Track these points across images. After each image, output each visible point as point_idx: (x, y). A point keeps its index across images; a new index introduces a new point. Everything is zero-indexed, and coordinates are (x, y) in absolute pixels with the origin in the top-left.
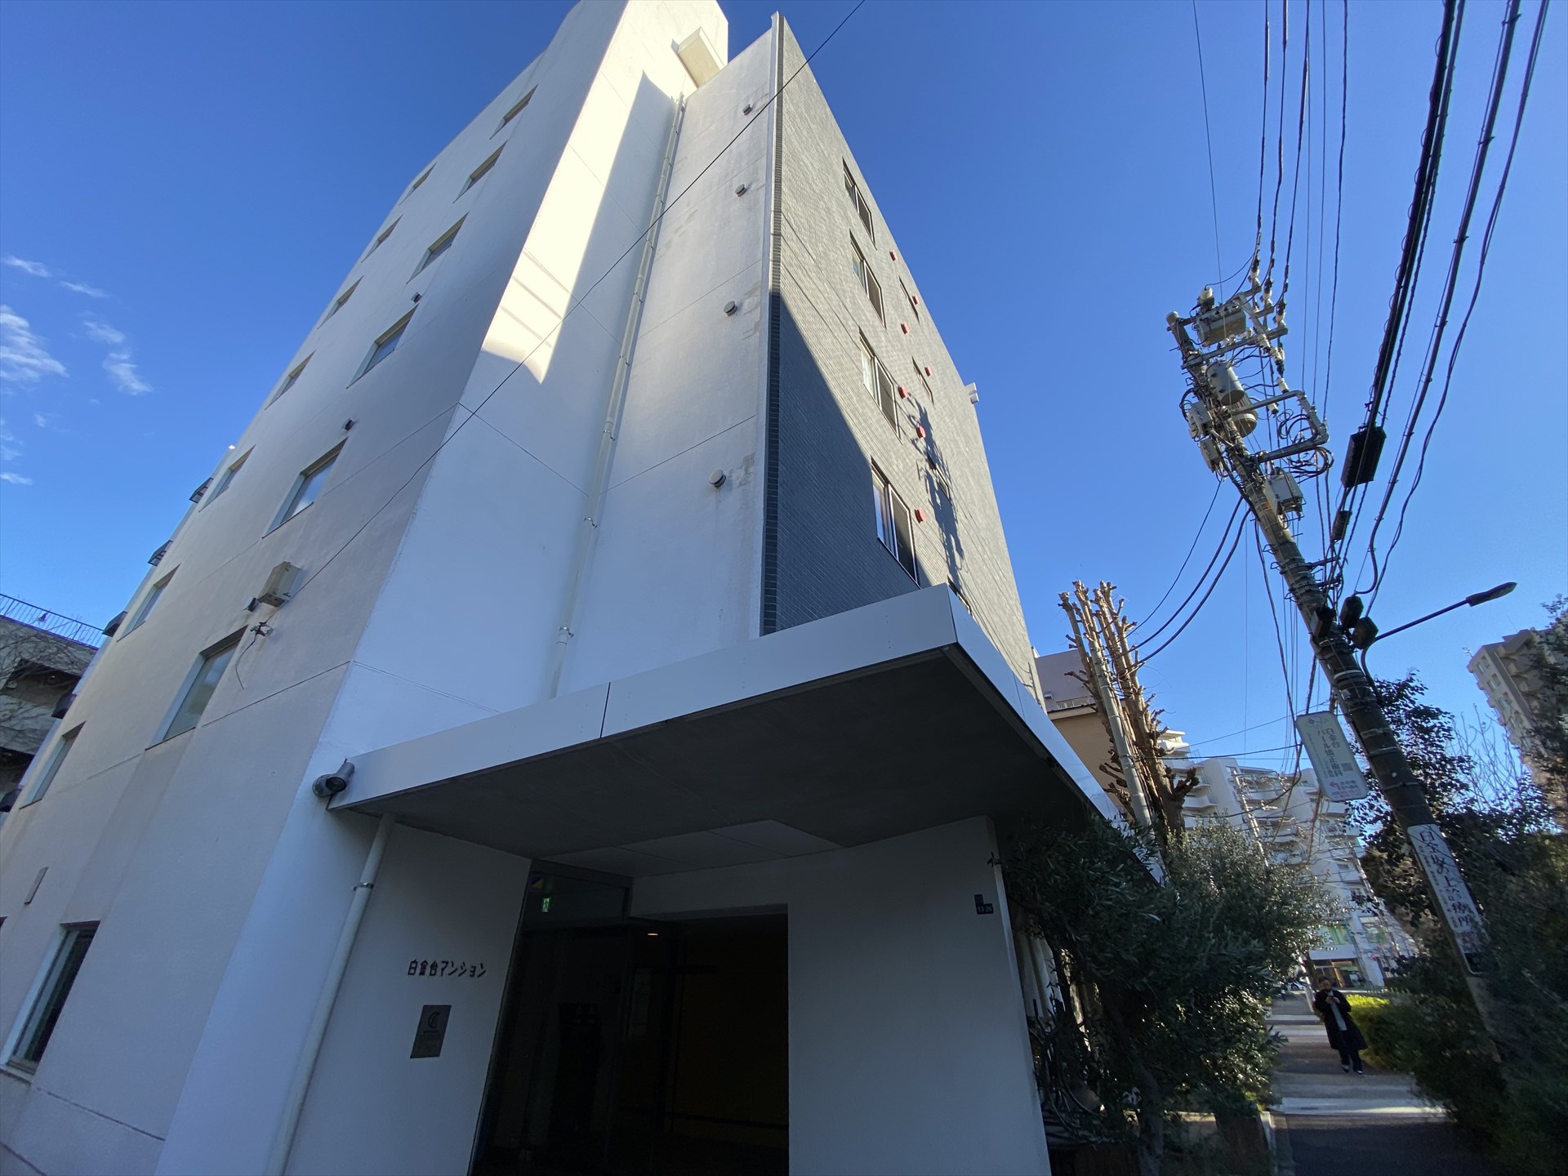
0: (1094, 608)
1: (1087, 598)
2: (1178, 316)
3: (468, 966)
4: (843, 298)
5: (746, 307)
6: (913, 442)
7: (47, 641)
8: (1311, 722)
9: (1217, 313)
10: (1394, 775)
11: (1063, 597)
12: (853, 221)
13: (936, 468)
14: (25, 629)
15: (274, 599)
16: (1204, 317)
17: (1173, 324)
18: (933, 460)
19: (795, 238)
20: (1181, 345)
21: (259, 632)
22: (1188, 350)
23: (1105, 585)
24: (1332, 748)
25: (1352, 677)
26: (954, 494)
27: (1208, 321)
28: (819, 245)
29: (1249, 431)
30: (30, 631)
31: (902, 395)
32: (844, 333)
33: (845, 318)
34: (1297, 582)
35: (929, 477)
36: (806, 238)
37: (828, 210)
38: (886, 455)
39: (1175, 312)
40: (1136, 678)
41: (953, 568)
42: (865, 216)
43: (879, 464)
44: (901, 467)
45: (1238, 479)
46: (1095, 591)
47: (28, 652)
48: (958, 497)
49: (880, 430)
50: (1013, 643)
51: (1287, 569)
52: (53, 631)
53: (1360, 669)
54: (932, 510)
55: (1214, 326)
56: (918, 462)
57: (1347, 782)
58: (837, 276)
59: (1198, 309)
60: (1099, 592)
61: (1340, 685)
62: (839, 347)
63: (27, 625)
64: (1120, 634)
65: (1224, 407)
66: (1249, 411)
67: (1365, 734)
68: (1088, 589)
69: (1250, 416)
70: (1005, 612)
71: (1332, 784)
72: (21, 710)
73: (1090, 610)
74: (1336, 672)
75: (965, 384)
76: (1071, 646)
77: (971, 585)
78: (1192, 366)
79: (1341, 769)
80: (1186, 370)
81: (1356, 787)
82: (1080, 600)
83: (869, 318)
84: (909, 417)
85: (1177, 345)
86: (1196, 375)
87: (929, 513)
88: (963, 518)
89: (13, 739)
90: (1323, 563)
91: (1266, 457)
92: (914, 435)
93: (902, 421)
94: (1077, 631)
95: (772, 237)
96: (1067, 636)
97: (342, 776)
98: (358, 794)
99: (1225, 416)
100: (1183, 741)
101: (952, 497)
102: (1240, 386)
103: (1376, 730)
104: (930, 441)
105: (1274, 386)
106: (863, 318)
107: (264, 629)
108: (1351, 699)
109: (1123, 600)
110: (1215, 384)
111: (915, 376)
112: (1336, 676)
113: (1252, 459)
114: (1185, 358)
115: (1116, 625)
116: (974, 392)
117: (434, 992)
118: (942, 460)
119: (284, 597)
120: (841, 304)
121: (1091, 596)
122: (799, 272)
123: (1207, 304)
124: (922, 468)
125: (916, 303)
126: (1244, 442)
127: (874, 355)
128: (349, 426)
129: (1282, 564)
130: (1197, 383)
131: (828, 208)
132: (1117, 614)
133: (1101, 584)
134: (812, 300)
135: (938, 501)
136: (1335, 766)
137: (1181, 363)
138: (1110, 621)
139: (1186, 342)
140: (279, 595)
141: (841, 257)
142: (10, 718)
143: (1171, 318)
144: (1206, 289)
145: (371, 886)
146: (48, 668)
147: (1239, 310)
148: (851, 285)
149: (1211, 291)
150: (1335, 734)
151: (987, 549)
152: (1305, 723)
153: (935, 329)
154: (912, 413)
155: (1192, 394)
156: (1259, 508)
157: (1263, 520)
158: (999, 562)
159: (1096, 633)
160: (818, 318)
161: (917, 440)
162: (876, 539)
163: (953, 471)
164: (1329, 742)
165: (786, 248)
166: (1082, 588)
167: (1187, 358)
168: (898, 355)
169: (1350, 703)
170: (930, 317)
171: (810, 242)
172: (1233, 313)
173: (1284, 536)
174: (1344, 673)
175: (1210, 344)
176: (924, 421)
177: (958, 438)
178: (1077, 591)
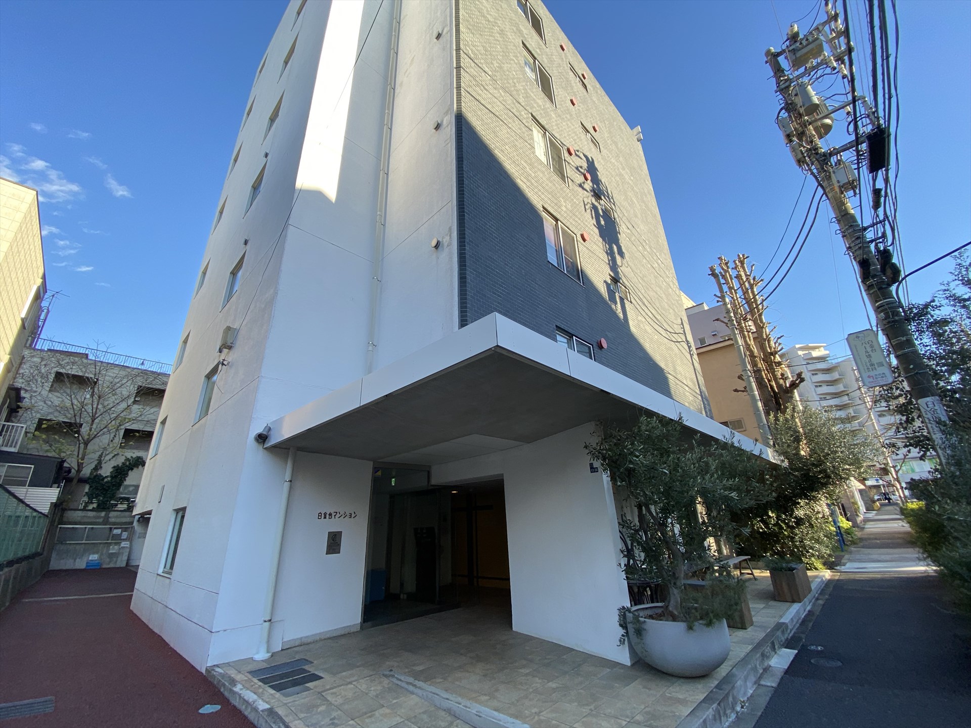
0: (733, 273)
1: (728, 267)
2: (773, 51)
3: (348, 514)
4: (516, 97)
5: (445, 123)
6: (580, 186)
7: (146, 374)
8: (858, 337)
9: (801, 44)
10: (912, 366)
11: (712, 269)
12: (525, 31)
13: (601, 199)
14: (135, 370)
15: (226, 346)
16: (791, 48)
17: (769, 58)
18: (598, 194)
19: (473, 64)
20: (775, 73)
21: (223, 364)
22: (780, 77)
23: (741, 256)
24: (871, 353)
25: (887, 304)
26: (617, 215)
27: (794, 51)
28: (494, 62)
29: (827, 133)
30: (138, 371)
31: (570, 154)
32: (517, 122)
33: (518, 111)
34: (853, 242)
35: (594, 207)
36: (482, 61)
37: (502, 32)
38: (555, 201)
39: (771, 48)
40: (763, 317)
41: (614, 267)
42: (536, 24)
43: (549, 209)
44: (569, 207)
45: (815, 171)
46: (734, 261)
47: (140, 381)
48: (620, 215)
49: (550, 184)
50: (667, 307)
51: (846, 233)
52: (149, 369)
53: (894, 298)
54: (597, 231)
55: (799, 54)
56: (585, 200)
57: (879, 374)
58: (511, 81)
59: (788, 43)
60: (737, 262)
61: (879, 310)
62: (513, 134)
63: (136, 368)
64: (752, 288)
65: (806, 118)
66: (826, 117)
67: (894, 342)
68: (728, 261)
69: (828, 121)
70: (660, 288)
71: (869, 377)
72: (145, 411)
73: (730, 275)
74: (877, 302)
75: (632, 128)
76: (718, 301)
77: (631, 275)
78: (782, 90)
79: (876, 366)
80: (778, 93)
81: (886, 376)
82: (723, 269)
83: (541, 104)
84: (577, 168)
85: (772, 74)
86: (786, 96)
87: (593, 233)
88: (626, 230)
89: (145, 426)
90: (873, 225)
91: (836, 151)
92: (582, 179)
93: (570, 172)
94: (721, 290)
95: (455, 70)
96: (715, 295)
97: (264, 433)
98: (273, 440)
99: (804, 125)
100: (825, 350)
101: (616, 216)
102: (816, 100)
103: (901, 338)
104: (596, 180)
105: (846, 94)
106: (535, 105)
107: (225, 363)
108: (885, 319)
109: (753, 265)
110: (798, 101)
111: (582, 135)
112: (877, 304)
113: (824, 155)
114: (778, 83)
115: (749, 282)
116: (639, 133)
117: (334, 525)
118: (607, 192)
119: (231, 345)
120: (515, 101)
121: (731, 265)
122: (477, 89)
123: (794, 37)
124: (588, 203)
125: (584, 78)
126: (819, 143)
127: (546, 130)
128: (246, 243)
129: (843, 230)
130: (787, 102)
131: (502, 31)
132: (750, 276)
133: (739, 256)
134: (489, 107)
135: (603, 223)
136: (872, 365)
137: (775, 88)
138: (745, 280)
139: (778, 70)
140: (229, 344)
141: (515, 65)
142: (141, 416)
143: (768, 53)
144: (791, 26)
145: (291, 481)
146: (153, 388)
147: (817, 39)
148: (524, 84)
149: (796, 26)
150: (873, 345)
151: (647, 247)
152: (854, 339)
153: (603, 93)
154: (578, 164)
155: (783, 111)
156: (828, 191)
157: (831, 199)
158: (658, 254)
159: (735, 290)
160: (495, 119)
161: (584, 183)
162: (546, 262)
163: (617, 197)
164: (869, 349)
165: (466, 75)
166: (725, 260)
167: (779, 84)
168: (567, 125)
169: (885, 322)
170: (598, 86)
171: (486, 63)
172: (813, 41)
173: (846, 209)
174: (882, 302)
175: (798, 69)
176: (592, 168)
177: (623, 172)
178: (721, 263)
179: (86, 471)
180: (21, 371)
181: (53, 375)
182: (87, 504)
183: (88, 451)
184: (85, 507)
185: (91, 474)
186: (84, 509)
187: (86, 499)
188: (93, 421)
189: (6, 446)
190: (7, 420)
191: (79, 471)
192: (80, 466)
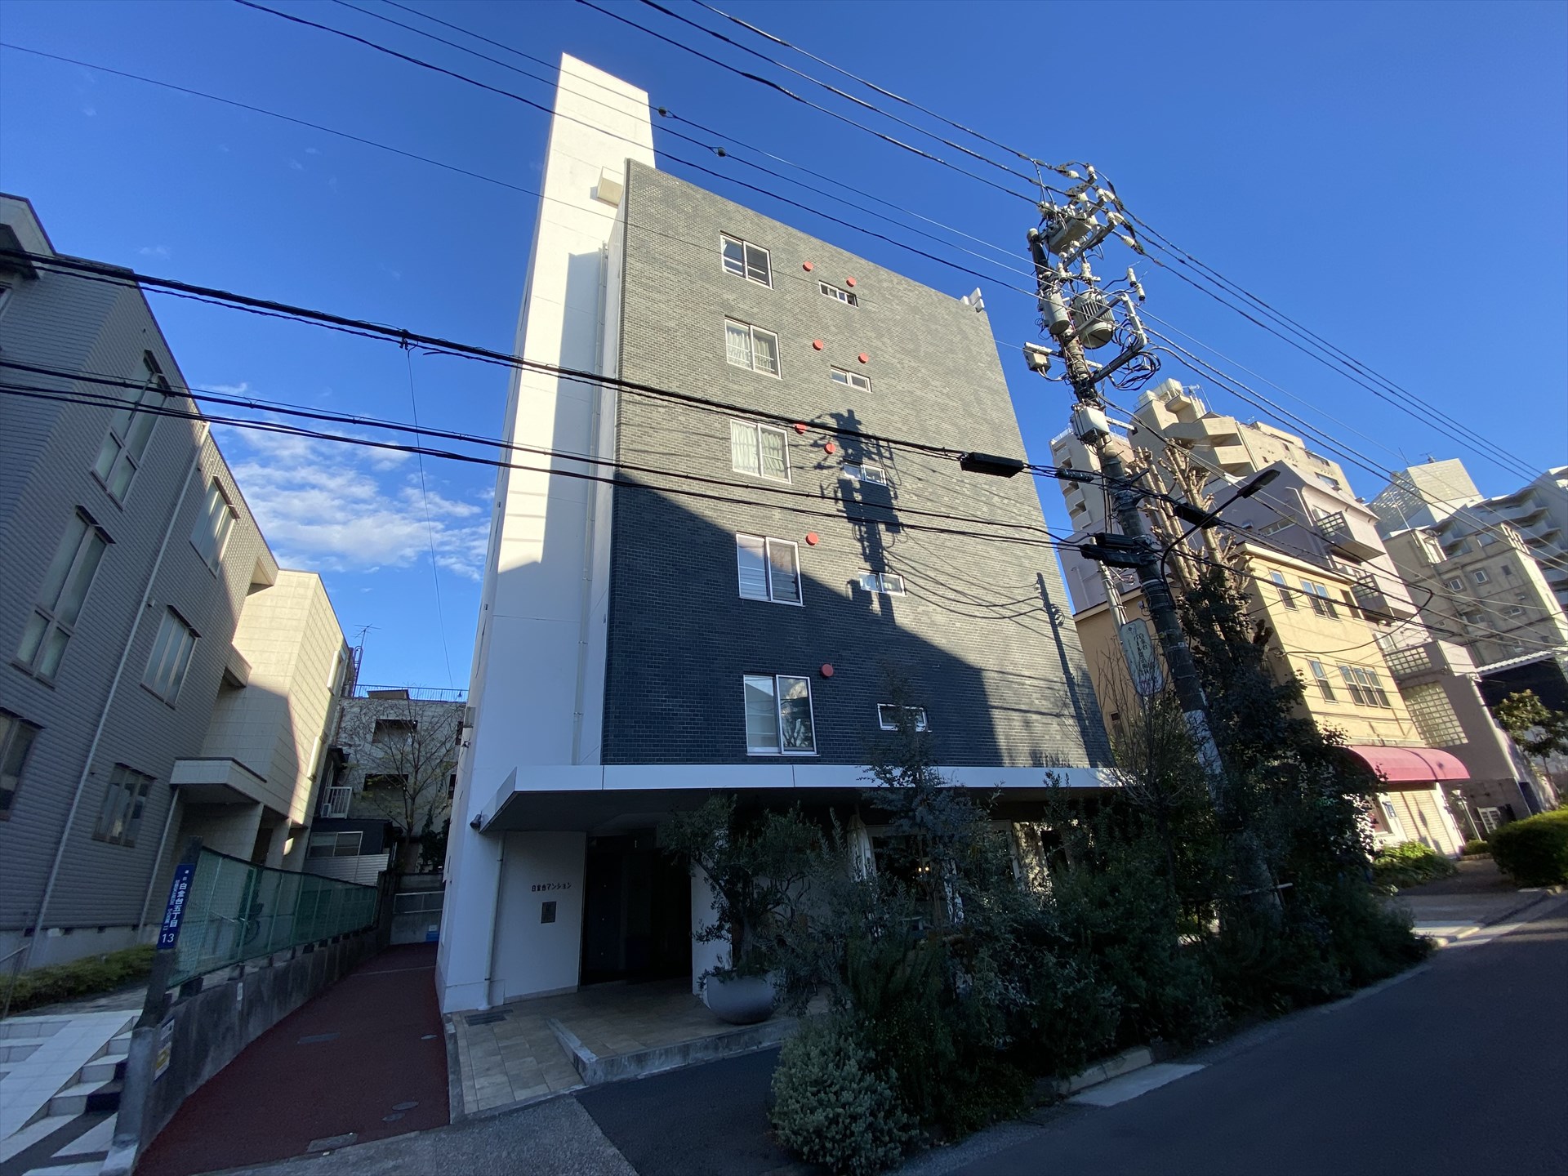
3: (562, 884)
6: (818, 466)
12: (732, 297)
31: (800, 432)
38: (763, 514)
43: (750, 529)
56: (824, 483)
83: (750, 390)
84: (814, 444)
87: (834, 524)
88: (912, 485)
92: (822, 455)
93: (797, 458)
111: (832, 386)
117: (547, 896)
124: (830, 484)
125: (852, 285)
134: (661, 449)
141: (708, 365)
148: (722, 380)
160: (669, 460)
161: (825, 459)
164: (1141, 646)
168: (801, 389)
179: (418, 829)
180: (343, 725)
181: (374, 725)
182: (423, 867)
183: (416, 805)
184: (421, 870)
185: (423, 831)
186: (421, 873)
187: (421, 861)
188: (417, 772)
189: (336, 812)
190: (335, 784)
191: (410, 830)
192: (410, 826)
